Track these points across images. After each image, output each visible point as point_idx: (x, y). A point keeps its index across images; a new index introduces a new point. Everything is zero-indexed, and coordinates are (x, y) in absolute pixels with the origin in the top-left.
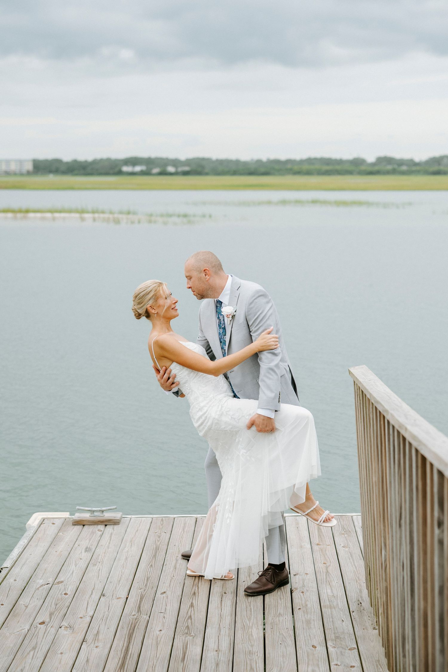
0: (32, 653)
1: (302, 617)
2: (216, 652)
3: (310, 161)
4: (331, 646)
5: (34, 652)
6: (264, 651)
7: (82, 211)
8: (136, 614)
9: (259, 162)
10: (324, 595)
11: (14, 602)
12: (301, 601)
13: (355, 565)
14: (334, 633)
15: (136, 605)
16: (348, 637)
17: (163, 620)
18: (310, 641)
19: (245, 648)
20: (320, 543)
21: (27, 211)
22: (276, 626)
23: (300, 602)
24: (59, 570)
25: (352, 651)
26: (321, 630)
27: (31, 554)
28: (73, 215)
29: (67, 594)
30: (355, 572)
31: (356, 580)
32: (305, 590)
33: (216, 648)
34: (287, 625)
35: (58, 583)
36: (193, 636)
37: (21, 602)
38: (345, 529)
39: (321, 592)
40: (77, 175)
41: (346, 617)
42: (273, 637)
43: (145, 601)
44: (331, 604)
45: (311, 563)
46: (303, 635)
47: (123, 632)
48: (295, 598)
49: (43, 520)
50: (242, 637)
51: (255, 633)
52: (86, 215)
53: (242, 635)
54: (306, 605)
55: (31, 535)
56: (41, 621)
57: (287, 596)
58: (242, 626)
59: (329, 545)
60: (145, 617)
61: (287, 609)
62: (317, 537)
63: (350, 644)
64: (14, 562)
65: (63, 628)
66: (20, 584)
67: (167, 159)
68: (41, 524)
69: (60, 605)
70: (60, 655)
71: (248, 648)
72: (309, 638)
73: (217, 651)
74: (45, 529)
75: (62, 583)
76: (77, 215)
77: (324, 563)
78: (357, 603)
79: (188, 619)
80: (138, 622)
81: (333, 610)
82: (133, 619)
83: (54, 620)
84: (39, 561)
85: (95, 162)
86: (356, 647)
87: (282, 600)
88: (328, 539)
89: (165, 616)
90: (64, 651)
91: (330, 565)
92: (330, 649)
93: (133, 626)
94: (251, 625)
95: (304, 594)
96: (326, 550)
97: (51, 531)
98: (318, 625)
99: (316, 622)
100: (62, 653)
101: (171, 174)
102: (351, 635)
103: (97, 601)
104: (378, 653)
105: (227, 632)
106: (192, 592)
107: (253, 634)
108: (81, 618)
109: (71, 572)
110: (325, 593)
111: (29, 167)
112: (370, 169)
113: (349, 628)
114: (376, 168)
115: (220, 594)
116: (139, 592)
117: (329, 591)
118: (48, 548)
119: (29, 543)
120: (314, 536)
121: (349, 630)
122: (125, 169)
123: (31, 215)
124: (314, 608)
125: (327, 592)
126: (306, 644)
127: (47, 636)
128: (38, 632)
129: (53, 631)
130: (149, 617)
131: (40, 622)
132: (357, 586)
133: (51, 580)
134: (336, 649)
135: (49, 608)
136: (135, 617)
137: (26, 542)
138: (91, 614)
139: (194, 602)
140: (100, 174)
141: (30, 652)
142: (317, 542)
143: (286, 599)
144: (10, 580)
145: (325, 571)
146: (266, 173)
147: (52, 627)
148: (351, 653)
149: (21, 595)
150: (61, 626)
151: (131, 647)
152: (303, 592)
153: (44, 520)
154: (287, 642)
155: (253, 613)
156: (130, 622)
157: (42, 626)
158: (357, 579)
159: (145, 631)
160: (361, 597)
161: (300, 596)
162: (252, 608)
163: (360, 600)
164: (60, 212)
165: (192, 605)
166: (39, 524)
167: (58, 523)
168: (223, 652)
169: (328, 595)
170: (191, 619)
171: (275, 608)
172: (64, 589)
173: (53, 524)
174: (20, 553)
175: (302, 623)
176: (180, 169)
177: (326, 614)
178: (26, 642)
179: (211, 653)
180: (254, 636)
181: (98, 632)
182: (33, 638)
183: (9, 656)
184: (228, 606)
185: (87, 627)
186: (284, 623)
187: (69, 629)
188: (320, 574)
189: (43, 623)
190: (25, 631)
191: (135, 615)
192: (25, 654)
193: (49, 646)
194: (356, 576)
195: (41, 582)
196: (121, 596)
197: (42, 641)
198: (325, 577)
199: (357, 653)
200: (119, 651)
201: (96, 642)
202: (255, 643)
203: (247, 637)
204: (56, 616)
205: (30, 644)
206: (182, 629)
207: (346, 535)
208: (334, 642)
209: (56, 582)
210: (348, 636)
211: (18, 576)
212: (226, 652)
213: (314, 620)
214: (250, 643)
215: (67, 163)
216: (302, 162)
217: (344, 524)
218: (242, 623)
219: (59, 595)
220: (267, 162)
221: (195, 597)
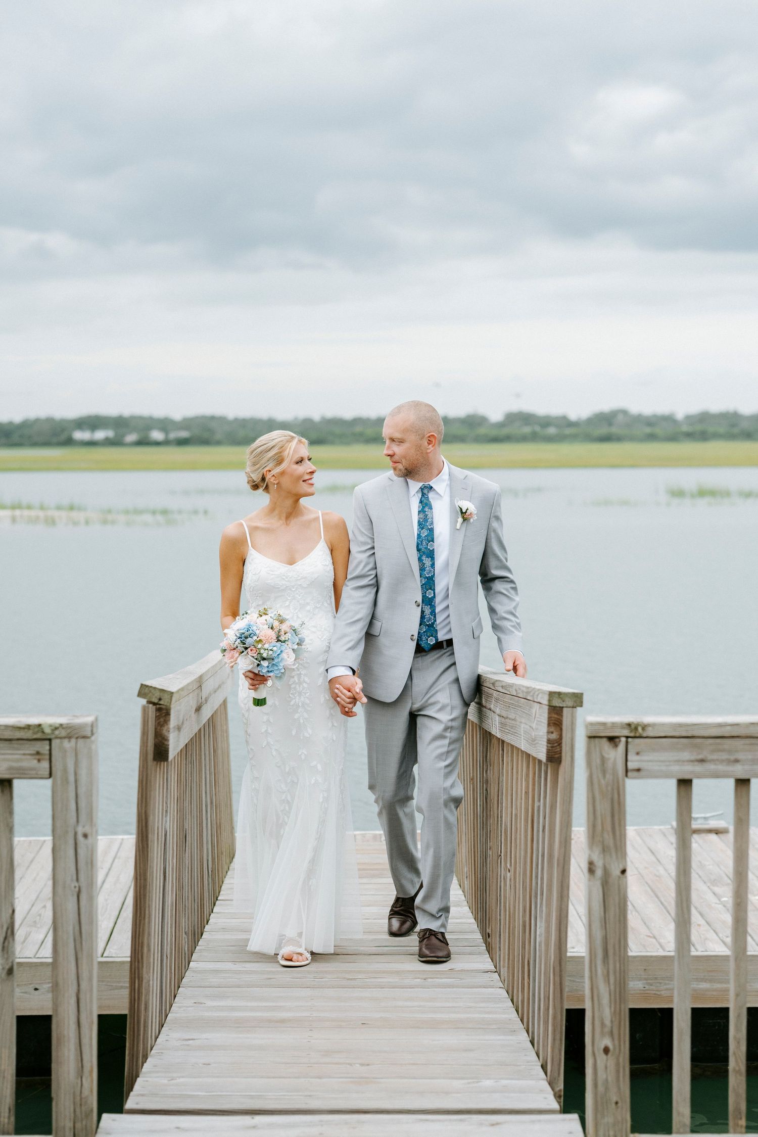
9: (307, 421)
67: (151, 419)
101: (157, 444)
112: (494, 432)
114: (505, 431)
122: (78, 435)
140: (35, 444)
146: (319, 441)
176: (172, 436)
220: (320, 422)
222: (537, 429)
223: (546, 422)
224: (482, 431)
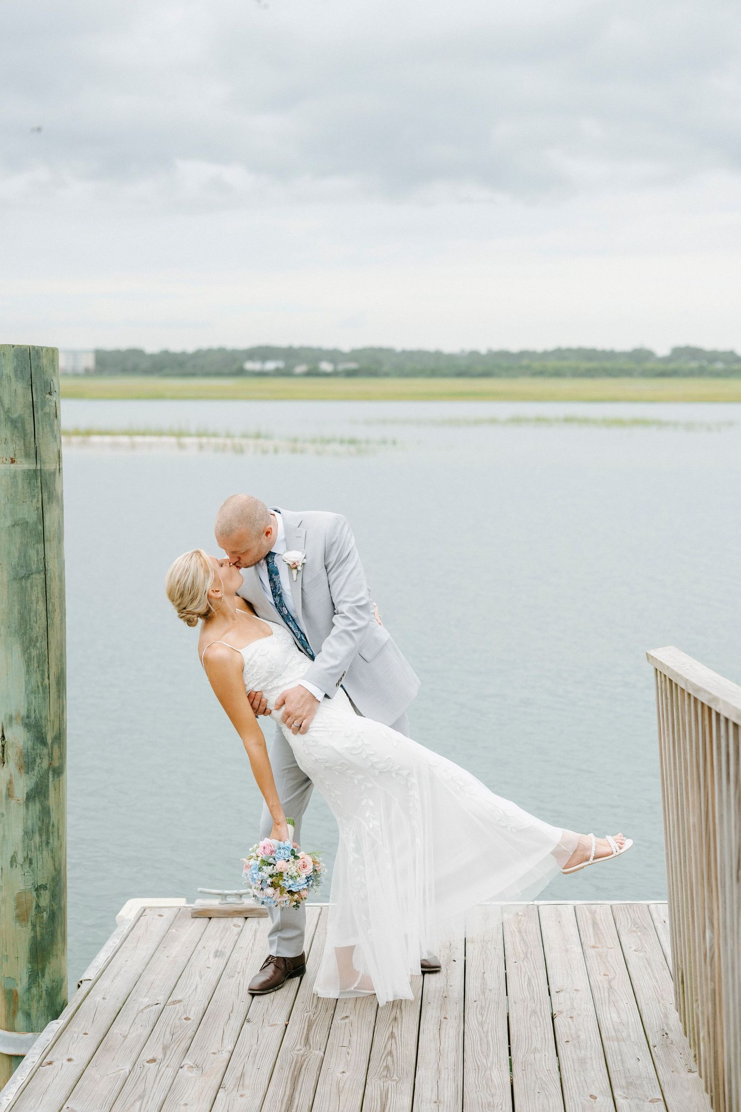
0: (138, 1104)
1: (571, 1054)
2: (435, 1104)
4: (620, 1095)
5: (142, 1102)
6: (511, 1103)
8: (303, 1049)
10: (608, 1023)
11: (104, 1030)
12: (570, 1030)
13: (657, 979)
14: (625, 1077)
15: (302, 1036)
16: (647, 1083)
17: (346, 1057)
18: (586, 1089)
19: (481, 1098)
20: (597, 946)
22: (529, 1066)
23: (568, 1031)
24: (174, 984)
25: (654, 1104)
26: (603, 1073)
27: (127, 961)
28: (166, 439)
29: (190, 1019)
30: (658, 989)
31: (659, 1001)
32: (575, 1015)
33: (434, 1098)
34: (548, 1065)
35: (174, 1002)
36: (396, 1080)
37: (115, 1030)
38: (637, 924)
39: (601, 1017)
40: (167, 375)
41: (643, 1054)
42: (525, 1082)
43: (315, 1029)
44: (618, 1034)
45: (584, 974)
46: (575, 1081)
47: (283, 1075)
48: (560, 1027)
49: (143, 910)
50: (475, 1082)
51: (496, 1077)
53: (475, 1079)
54: (578, 1037)
55: (125, 932)
56: (150, 1057)
57: (546, 1023)
58: (475, 1066)
59: (611, 948)
60: (317, 1052)
61: (547, 1042)
62: (592, 936)
63: (651, 1093)
64: (100, 972)
65: (185, 1068)
66: (112, 1004)
67: (320, 350)
68: (141, 916)
69: (180, 1035)
70: (184, 1107)
71: (487, 1099)
72: (584, 1084)
73: (435, 1102)
74: (147, 924)
75: (181, 1003)
77: (604, 975)
78: (660, 1034)
79: (387, 1055)
80: (307, 1060)
81: (622, 1043)
82: (298, 1055)
83: (171, 1057)
84: (140, 971)
85: (199, 354)
86: (662, 1098)
87: (539, 1029)
88: (610, 940)
89: (350, 1051)
90: (190, 1102)
91: (615, 979)
92: (619, 1101)
93: (298, 1065)
94: (489, 1065)
95: (574, 1020)
96: (607, 956)
97: (158, 926)
98: (598, 1066)
99: (594, 1061)
100: (186, 1105)
101: (327, 375)
102: (653, 1080)
103: (239, 1029)
104: (698, 1107)
105: (451, 1076)
106: (392, 1017)
107: (493, 1078)
108: (214, 1053)
109: (193, 987)
110: (608, 1019)
111: (89, 362)
112: (660, 367)
113: (649, 1070)
114: (672, 366)
115: (436, 1020)
116: (305, 1017)
117: (615, 1016)
118: (153, 951)
119: (124, 944)
120: (588, 934)
121: (648, 1073)
122: (250, 366)
124: (591, 1041)
125: (611, 1017)
126: (579, 1093)
127: (160, 1079)
128: (146, 1074)
129: (170, 1072)
130: (324, 1053)
131: (148, 1060)
132: (661, 1010)
133: (161, 999)
134: (628, 1100)
135: (162, 1039)
136: (301, 1052)
137: (117, 943)
138: (230, 1048)
139: (395, 1031)
140: (208, 374)
141: (134, 1102)
142: (593, 943)
143: (545, 1027)
144: (96, 998)
145: (606, 985)
146: (486, 374)
147: (168, 1066)
148: (653, 1107)
149: (114, 1021)
150: (182, 1065)
151: (297, 1095)
152: (571, 1017)
153: (145, 910)
154: (548, 1089)
155: (492, 1048)
156: (293, 1060)
157: (152, 1065)
158: (661, 998)
159: (318, 1073)
160: (668, 1025)
161: (566, 1023)
162: (490, 1039)
163: (666, 1029)
164: (143, 434)
165: (392, 1036)
166: (138, 917)
167: (168, 915)
168: (445, 1104)
169: (612, 1022)
170: (392, 1056)
171: (527, 1040)
172: (185, 1011)
173: (160, 916)
174: (109, 958)
175: (571, 1062)
176: (342, 367)
177: (611, 1049)
178: (127, 1088)
179: (426, 1106)
180: (495, 1081)
181: (242, 1075)
182: (140, 1080)
184: (451, 1037)
185: (225, 1067)
186: (544, 1062)
187: (195, 1069)
188: (599, 991)
189: (153, 1060)
190: (126, 1072)
191: (301, 1050)
192: (128, 1106)
193: (165, 1095)
194: (660, 995)
195: (146, 1001)
196: (276, 1023)
197: (153, 1087)
198: (607, 995)
199: (663, 1106)
200: (278, 1102)
201: (240, 1088)
202: (498, 1091)
203: (484, 1082)
204: (173, 1051)
205: (134, 1091)
206: (378, 1071)
207: (639, 934)
208: (626, 1091)
209: (170, 1001)
210: (648, 1081)
211: (108, 992)
212: (450, 1103)
213: (591, 1058)
214: (488, 1090)
215: (152, 356)
217: (636, 917)
218: (475, 1063)
219: (177, 1021)
220: (487, 355)
221: (396, 1024)
222: (705, 363)
223: (714, 356)
224: (649, 365)
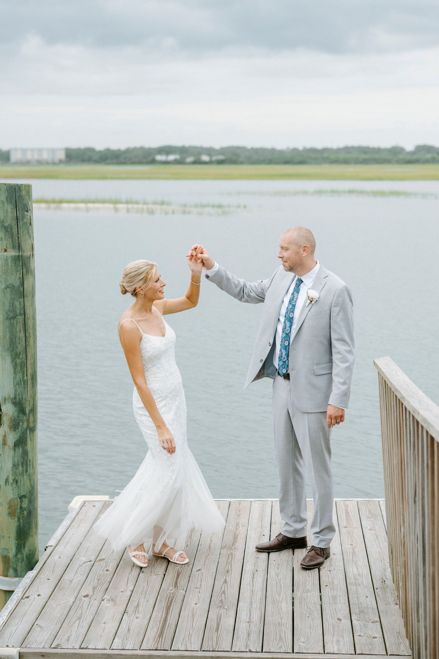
0: (77, 622)
1: (328, 593)
2: (248, 623)
3: (347, 150)
4: (355, 619)
5: (80, 621)
6: (292, 623)
7: (116, 202)
8: (173, 589)
9: (295, 150)
10: (350, 574)
11: (59, 577)
12: (328, 578)
13: (380, 546)
14: (359, 608)
15: (173, 581)
16: (371, 611)
17: (198, 594)
18: (335, 614)
19: (275, 620)
20: (347, 526)
21: (61, 202)
22: (304, 601)
24: (100, 549)
25: (375, 624)
26: (346, 605)
27: (74, 534)
28: (106, 205)
29: (109, 571)
30: (380, 553)
31: (381, 561)
32: (332, 569)
33: (248, 620)
34: (315, 600)
35: (100, 560)
36: (226, 609)
37: (65, 577)
38: (372, 513)
39: (347, 571)
41: (370, 594)
42: (301, 611)
43: (181, 577)
44: (356, 581)
45: (338, 544)
46: (329, 610)
47: (161, 605)
48: (323, 576)
49: (84, 502)
50: (272, 611)
51: (284, 607)
52: (120, 206)
53: (272, 608)
54: (333, 583)
55: (73, 516)
56: (85, 594)
57: (315, 574)
58: (272, 600)
59: (356, 528)
60: (182, 591)
61: (315, 586)
62: (345, 520)
63: (373, 618)
64: (58, 541)
65: (105, 601)
66: (64, 561)
67: (202, 148)
68: (83, 506)
69: (103, 580)
70: (103, 624)
71: (278, 620)
72: (335, 612)
73: (248, 622)
74: (86, 512)
75: (104, 561)
76: (111, 206)
77: (350, 545)
78: (380, 581)
79: (222, 594)
80: (175, 596)
81: (358, 587)
82: (170, 593)
83: (97, 594)
84: (81, 541)
85: (128, 151)
86: (379, 620)
87: (310, 578)
88: (355, 523)
89: (201, 591)
90: (107, 621)
91: (356, 546)
92: (354, 622)
93: (170, 599)
94: (280, 599)
95: (331, 573)
96: (352, 533)
97: (93, 512)
98: (343, 600)
99: (341, 597)
100: (105, 623)
101: (205, 163)
102: (375, 609)
103: (137, 576)
104: (399, 626)
105: (258, 606)
106: (226, 570)
107: (283, 607)
108: (122, 592)
109: (112, 551)
110: (350, 572)
111: (62, 155)
112: (408, 157)
113: (373, 603)
114: (415, 157)
115: (251, 572)
116: (175, 570)
117: (355, 570)
118: (89, 529)
119: (72, 524)
120: (342, 519)
121: (372, 605)
122: (159, 158)
123: (65, 205)
124: (340, 585)
125: (353, 571)
126: (332, 617)
127: (91, 607)
128: (83, 604)
129: (96, 603)
130: (186, 592)
131: (84, 595)
132: (382, 566)
133: (93, 558)
134: (359, 622)
135: (92, 583)
136: (172, 591)
137: (68, 523)
138: (131, 588)
139: (227, 578)
140: (133, 163)
141: (75, 621)
142: (345, 525)
143: (314, 576)
144: (55, 557)
145: (351, 551)
146: (302, 162)
147: (95, 599)
148: (373, 625)
149: (65, 571)
150: (103, 599)
151: (169, 618)
152: (330, 571)
153: (85, 502)
154: (314, 615)
155: (283, 589)
156: (167, 596)
157: (86, 598)
158: (382, 559)
159: (182, 604)
160: (385, 575)
161: (327, 574)
162: (282, 584)
163: (384, 578)
164: (94, 202)
165: (225, 582)
166: (81, 507)
167: (99, 506)
168: (254, 623)
169: (353, 573)
170: (225, 594)
171: (303, 585)
172: (106, 566)
173: (94, 506)
174: (63, 533)
175: (328, 598)
176: (214, 158)
177: (352, 590)
178: (71, 613)
179: (243, 624)
180: (284, 610)
181: (138, 605)
182: (79, 608)
183: (56, 625)
184: (259, 582)
185: (128, 600)
186: (312, 598)
187: (111, 601)
188: (347, 554)
189: (87, 596)
190: (71, 603)
191: (172, 590)
192: (71, 624)
193: (93, 617)
194: (381, 556)
195: (84, 559)
196: (159, 573)
197: (86, 612)
198: (351, 557)
199: (379, 626)
200: (157, 621)
201: (136, 613)
202: (285, 616)
203: (277, 610)
204: (99, 590)
205: (75, 614)
206: (216, 603)
207: (372, 519)
208: (358, 616)
209: (98, 559)
210: (372, 610)
211: (62, 554)
212: (257, 623)
213: (340, 596)
214: (279, 615)
215: (100, 152)
216: (339, 150)
217: (371, 508)
218: (272, 598)
219: (101, 572)
220: (303, 151)
221: (228, 574)
